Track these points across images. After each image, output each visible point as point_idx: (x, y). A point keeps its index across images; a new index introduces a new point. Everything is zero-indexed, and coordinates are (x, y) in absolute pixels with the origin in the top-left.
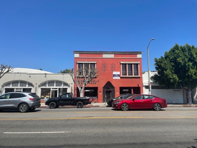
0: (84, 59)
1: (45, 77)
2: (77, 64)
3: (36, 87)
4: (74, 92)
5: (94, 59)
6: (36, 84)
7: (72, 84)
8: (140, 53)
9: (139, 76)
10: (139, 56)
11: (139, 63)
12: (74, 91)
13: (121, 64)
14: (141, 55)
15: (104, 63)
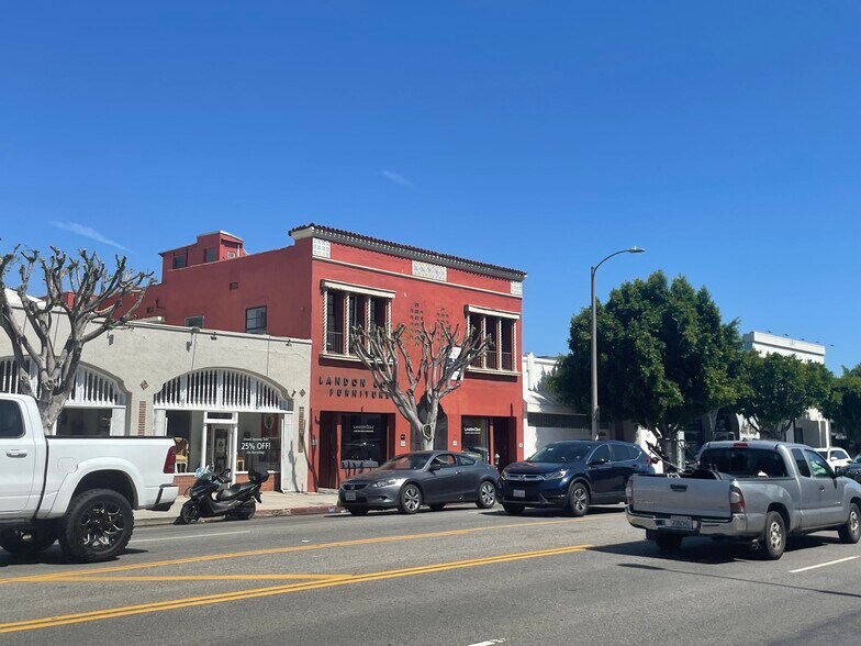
0: (349, 273)
1: (188, 349)
2: (322, 293)
3: (143, 404)
4: (312, 437)
5: (383, 279)
6: (144, 385)
7: (302, 393)
8: (518, 276)
9: (515, 372)
10: (516, 289)
11: (517, 317)
12: (311, 429)
13: (466, 312)
14: (519, 285)
15: (417, 305)
